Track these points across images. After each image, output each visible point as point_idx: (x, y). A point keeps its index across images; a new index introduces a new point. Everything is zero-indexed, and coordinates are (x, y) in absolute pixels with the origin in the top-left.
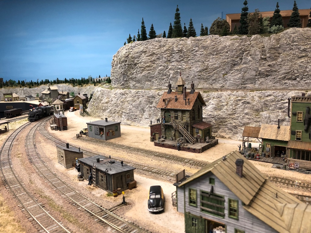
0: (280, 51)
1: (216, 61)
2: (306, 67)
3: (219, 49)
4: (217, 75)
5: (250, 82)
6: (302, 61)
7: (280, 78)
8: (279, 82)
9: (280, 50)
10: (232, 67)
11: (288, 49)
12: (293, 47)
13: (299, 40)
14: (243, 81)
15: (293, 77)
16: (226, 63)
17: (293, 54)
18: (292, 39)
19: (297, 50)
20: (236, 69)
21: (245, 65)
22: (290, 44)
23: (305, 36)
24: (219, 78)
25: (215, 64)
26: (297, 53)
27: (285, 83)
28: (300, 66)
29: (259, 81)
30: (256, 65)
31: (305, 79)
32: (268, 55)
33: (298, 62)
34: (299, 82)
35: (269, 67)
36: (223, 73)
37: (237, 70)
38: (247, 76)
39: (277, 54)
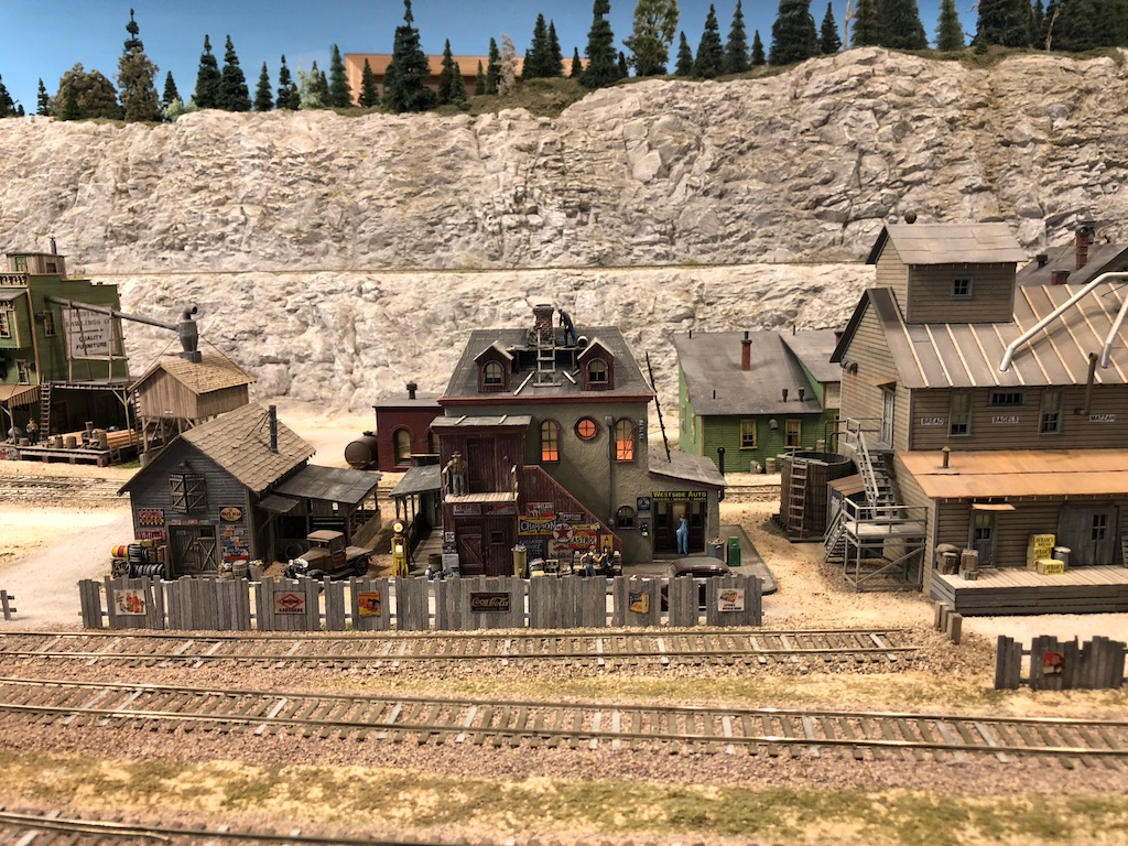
0: (161, 170)
1: (20, 194)
2: (202, 217)
3: (32, 160)
4: (22, 236)
5: (97, 258)
6: (194, 199)
7: (153, 246)
8: (153, 255)
9: (160, 168)
10: (55, 214)
11: (173, 167)
12: (183, 163)
13: (199, 143)
14: (79, 253)
15: (177, 241)
16: (39, 202)
17: (181, 181)
18: (183, 139)
19: (189, 171)
20: (62, 218)
21: (81, 209)
22: (177, 153)
23: (212, 135)
24: (26, 245)
25: (16, 204)
26: (189, 178)
27: (164, 259)
28: (190, 212)
29: (113, 252)
30: (105, 208)
31: (203, 248)
32: (131, 181)
33: (187, 202)
34: (191, 256)
35: (131, 215)
36: (35, 229)
37: (64, 222)
38: (87, 239)
39: (153, 180)
